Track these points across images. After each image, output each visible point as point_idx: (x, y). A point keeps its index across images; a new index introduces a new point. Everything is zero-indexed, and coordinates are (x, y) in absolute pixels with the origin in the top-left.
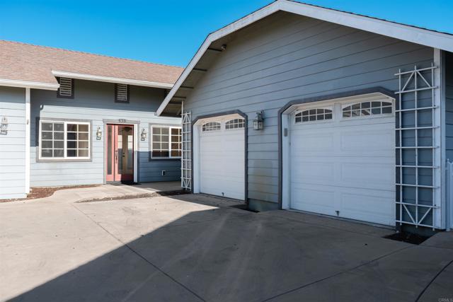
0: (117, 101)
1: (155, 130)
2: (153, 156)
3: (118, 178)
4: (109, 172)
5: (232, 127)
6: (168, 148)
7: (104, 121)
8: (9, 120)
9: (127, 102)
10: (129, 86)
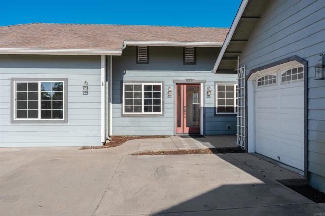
0: (185, 63)
1: (221, 88)
2: (218, 111)
3: (187, 130)
4: (179, 125)
5: (289, 79)
6: (233, 104)
7: (174, 81)
8: (90, 83)
9: (194, 63)
10: (195, 48)
